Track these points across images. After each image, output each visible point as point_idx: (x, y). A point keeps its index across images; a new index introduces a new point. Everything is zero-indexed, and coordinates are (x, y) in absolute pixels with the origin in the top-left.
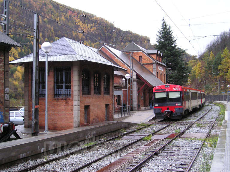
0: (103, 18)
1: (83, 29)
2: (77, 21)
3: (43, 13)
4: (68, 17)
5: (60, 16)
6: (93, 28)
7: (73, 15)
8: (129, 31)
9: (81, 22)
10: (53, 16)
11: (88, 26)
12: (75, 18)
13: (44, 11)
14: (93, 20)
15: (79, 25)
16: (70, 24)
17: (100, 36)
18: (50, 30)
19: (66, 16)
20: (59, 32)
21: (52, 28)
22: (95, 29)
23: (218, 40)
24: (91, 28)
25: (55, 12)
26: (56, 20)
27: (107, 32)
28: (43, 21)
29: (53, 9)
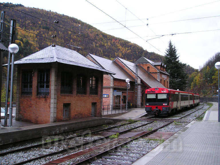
0: (136, 44)
1: (122, 51)
2: (118, 45)
3: (96, 41)
4: (113, 43)
5: (107, 43)
6: (129, 50)
7: (116, 42)
8: (153, 52)
9: (121, 46)
10: (102, 43)
11: (125, 49)
12: (117, 44)
13: (96, 39)
14: (129, 45)
15: (120, 49)
16: (113, 47)
17: (134, 55)
18: (101, 51)
19: (111, 42)
20: (106, 53)
21: (102, 50)
22: (130, 51)
23: (213, 58)
24: (128, 50)
25: (104, 40)
26: (104, 45)
27: (138, 53)
28: (96, 46)
29: (103, 38)
